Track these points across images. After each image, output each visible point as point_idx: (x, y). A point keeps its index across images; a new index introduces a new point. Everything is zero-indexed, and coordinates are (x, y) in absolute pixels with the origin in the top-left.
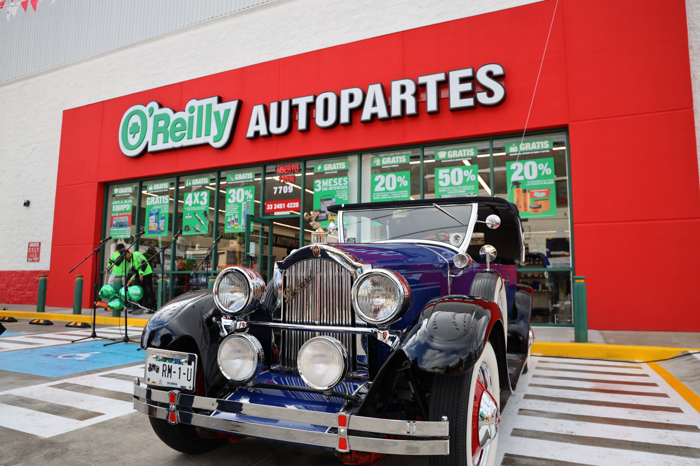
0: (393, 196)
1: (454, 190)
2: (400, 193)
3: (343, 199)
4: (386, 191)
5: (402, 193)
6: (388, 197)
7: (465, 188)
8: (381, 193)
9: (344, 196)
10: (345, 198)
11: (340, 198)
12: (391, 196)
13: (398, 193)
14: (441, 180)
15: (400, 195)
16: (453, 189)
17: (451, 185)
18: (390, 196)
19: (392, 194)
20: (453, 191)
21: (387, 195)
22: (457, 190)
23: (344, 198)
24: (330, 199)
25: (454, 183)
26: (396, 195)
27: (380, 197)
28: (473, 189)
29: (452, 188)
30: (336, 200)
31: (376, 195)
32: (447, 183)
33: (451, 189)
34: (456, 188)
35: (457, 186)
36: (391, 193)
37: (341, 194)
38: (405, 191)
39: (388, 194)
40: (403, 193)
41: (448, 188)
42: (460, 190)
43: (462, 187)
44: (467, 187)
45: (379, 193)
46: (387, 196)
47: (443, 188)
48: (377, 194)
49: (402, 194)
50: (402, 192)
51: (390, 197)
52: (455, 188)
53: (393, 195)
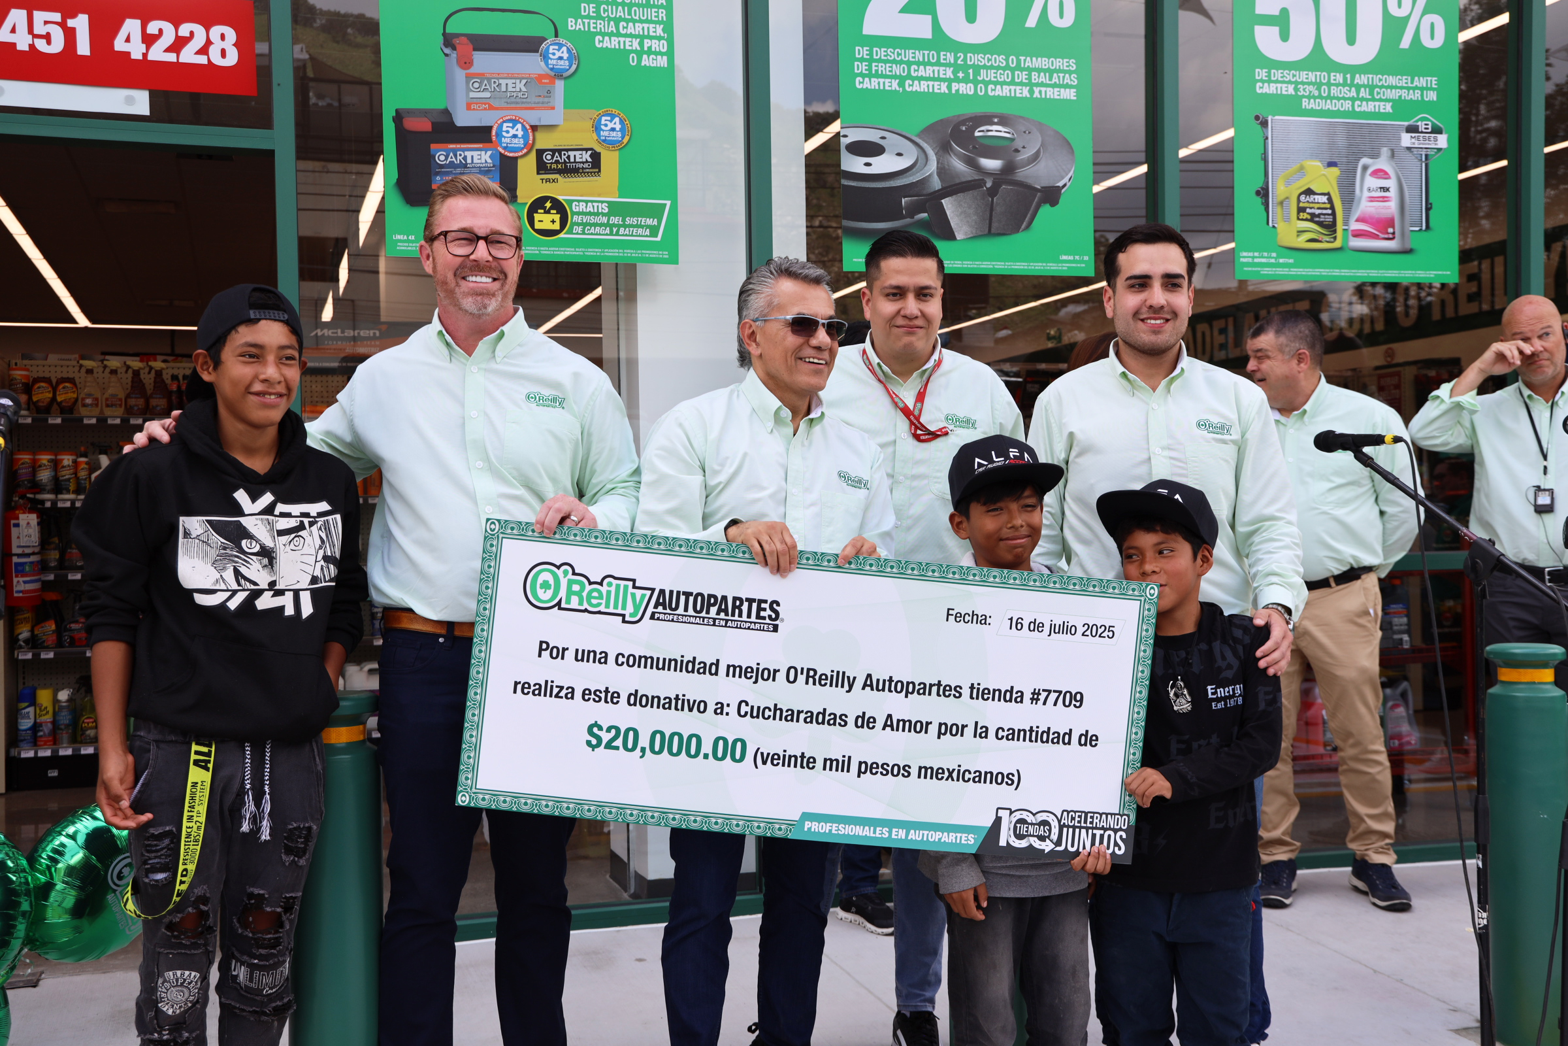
0: (987, 83)
1: (1334, 91)
2: (1030, 70)
3: (633, 61)
4: (940, 40)
5: (1039, 70)
6: (955, 86)
7: (1391, 87)
8: (909, 55)
9: (642, 38)
10: (650, 52)
11: (612, 43)
12: (975, 82)
13: (1018, 67)
14: (1267, 20)
15: (1031, 85)
16: (1329, 84)
17: (1318, 58)
18: (966, 80)
19: (977, 69)
20: (1329, 97)
21: (949, 73)
22: (1353, 93)
23: (640, 54)
24: (530, 45)
25: (1337, 50)
26: (1005, 76)
27: (902, 80)
28: (1432, 96)
29: (1323, 76)
30: (573, 57)
31: (871, 60)
32: (1298, 47)
33: (1318, 85)
34: (1344, 84)
35: (1353, 69)
36: (974, 59)
37: (617, 20)
38: (1059, 63)
39: (956, 68)
40: (1050, 72)
41: (1303, 76)
42: (1363, 93)
43: (1376, 79)
44: (1404, 81)
45: (893, 54)
46: (949, 81)
47: (1277, 74)
48: (879, 53)
49: (1043, 78)
50: (1042, 62)
51: (966, 89)
52: (1339, 78)
53: (983, 75)
